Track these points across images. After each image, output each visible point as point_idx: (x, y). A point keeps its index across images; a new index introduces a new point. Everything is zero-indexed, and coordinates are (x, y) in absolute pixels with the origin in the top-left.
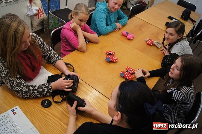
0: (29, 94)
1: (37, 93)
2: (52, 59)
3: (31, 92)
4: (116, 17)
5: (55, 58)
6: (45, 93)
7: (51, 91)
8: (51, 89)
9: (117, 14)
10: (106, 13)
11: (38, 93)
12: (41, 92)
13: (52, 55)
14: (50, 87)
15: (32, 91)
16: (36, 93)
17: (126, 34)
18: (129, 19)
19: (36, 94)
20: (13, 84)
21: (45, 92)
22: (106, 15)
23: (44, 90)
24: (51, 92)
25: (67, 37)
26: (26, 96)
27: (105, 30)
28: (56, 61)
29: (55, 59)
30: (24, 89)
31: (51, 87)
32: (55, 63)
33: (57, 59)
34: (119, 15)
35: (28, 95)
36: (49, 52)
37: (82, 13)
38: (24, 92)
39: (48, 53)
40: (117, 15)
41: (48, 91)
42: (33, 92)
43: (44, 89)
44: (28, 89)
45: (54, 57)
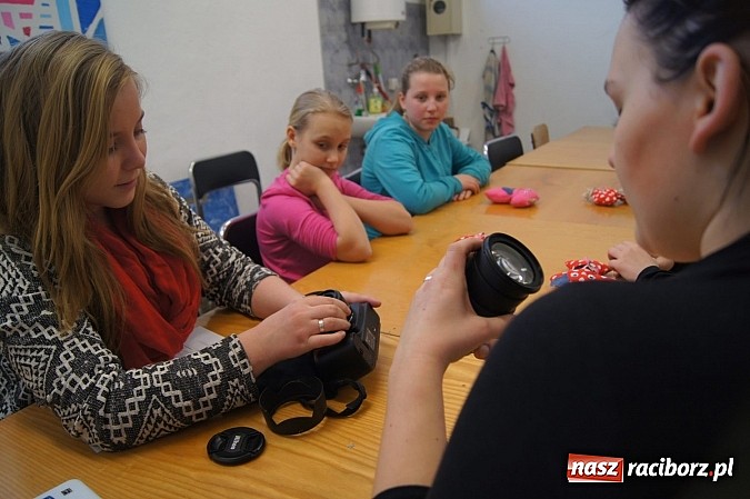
0: (132, 406)
1: (171, 393)
2: (236, 282)
3: (140, 393)
4: (449, 160)
5: (245, 277)
6: (218, 382)
7: (245, 366)
8: (242, 355)
9: (447, 148)
10: (409, 141)
11: (179, 392)
12: (191, 380)
13: (231, 261)
14: (235, 346)
15: (142, 387)
16: (167, 394)
17: (505, 193)
18: (493, 170)
19: (167, 400)
20: (57, 361)
21: (214, 378)
22: (412, 146)
23: (209, 368)
24: (246, 371)
25: (285, 221)
26: (117, 423)
27: (422, 191)
28: (250, 285)
29: (249, 279)
30: (103, 382)
31: (238, 349)
32: (250, 296)
33: (257, 275)
34: (453, 150)
35: (128, 413)
36: (220, 250)
37: (323, 111)
38: (103, 399)
39: (216, 253)
40: (448, 153)
41: (229, 372)
42: (150, 392)
43: (206, 362)
44: (125, 382)
45: (240, 273)
